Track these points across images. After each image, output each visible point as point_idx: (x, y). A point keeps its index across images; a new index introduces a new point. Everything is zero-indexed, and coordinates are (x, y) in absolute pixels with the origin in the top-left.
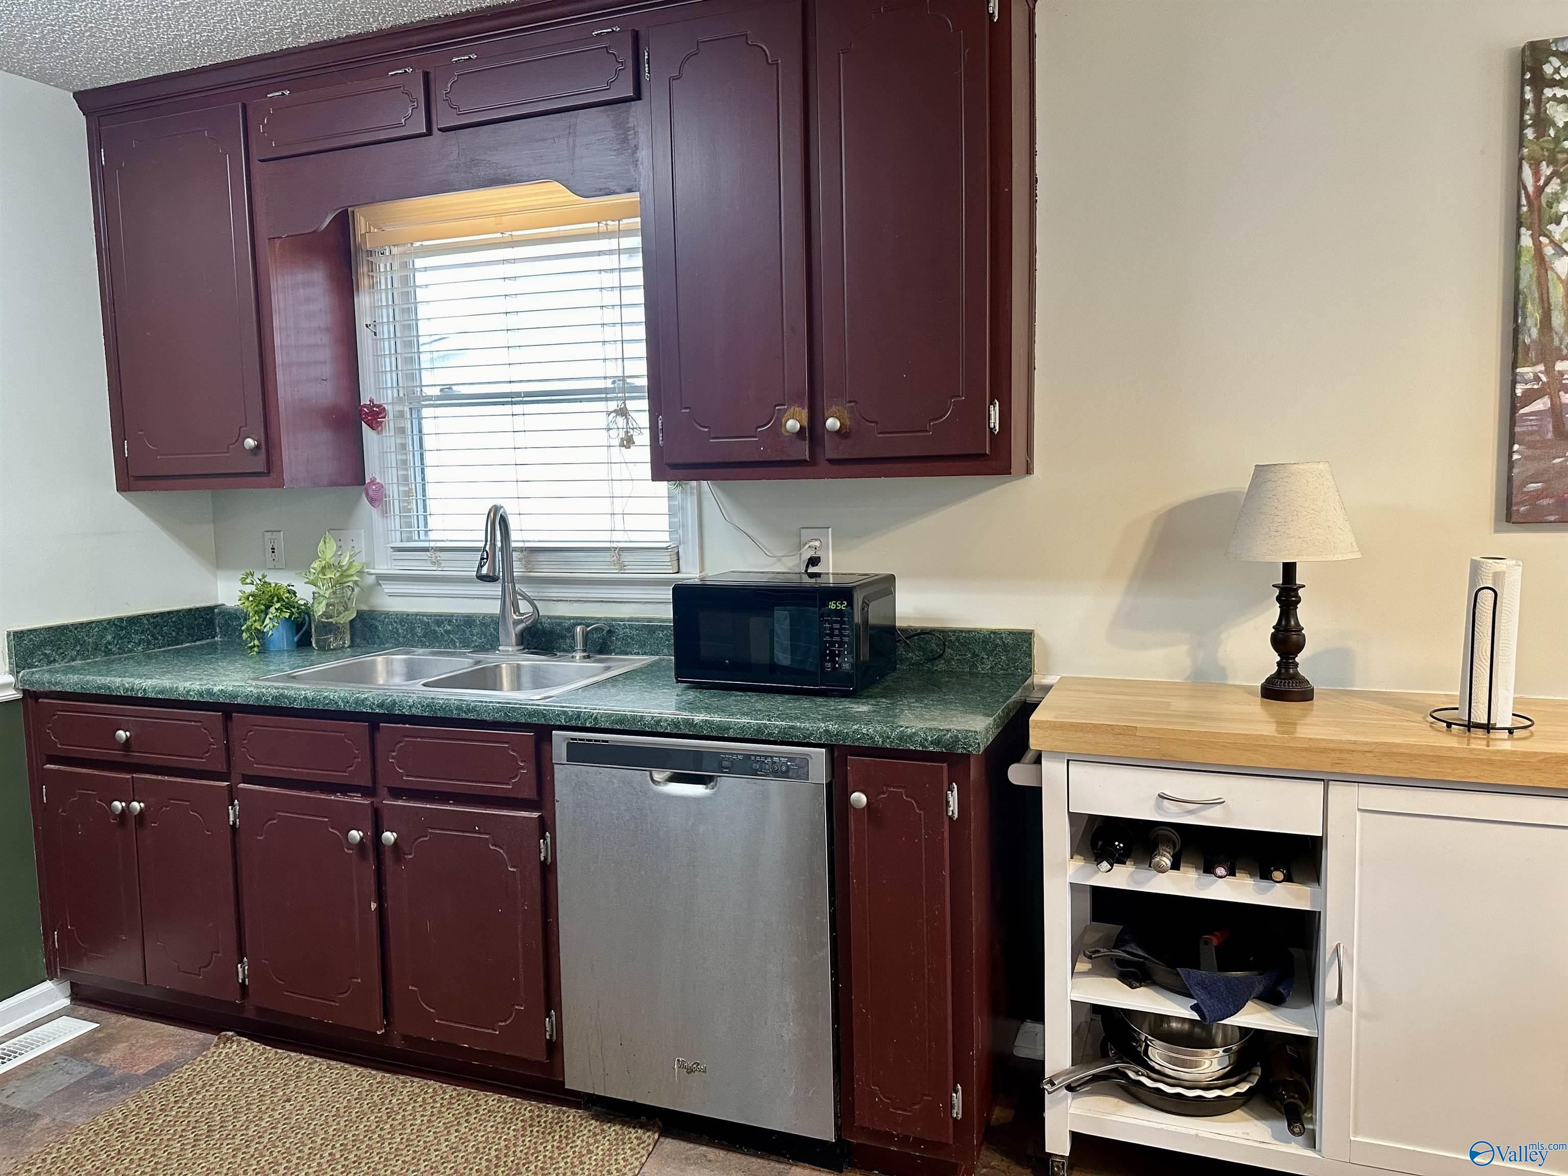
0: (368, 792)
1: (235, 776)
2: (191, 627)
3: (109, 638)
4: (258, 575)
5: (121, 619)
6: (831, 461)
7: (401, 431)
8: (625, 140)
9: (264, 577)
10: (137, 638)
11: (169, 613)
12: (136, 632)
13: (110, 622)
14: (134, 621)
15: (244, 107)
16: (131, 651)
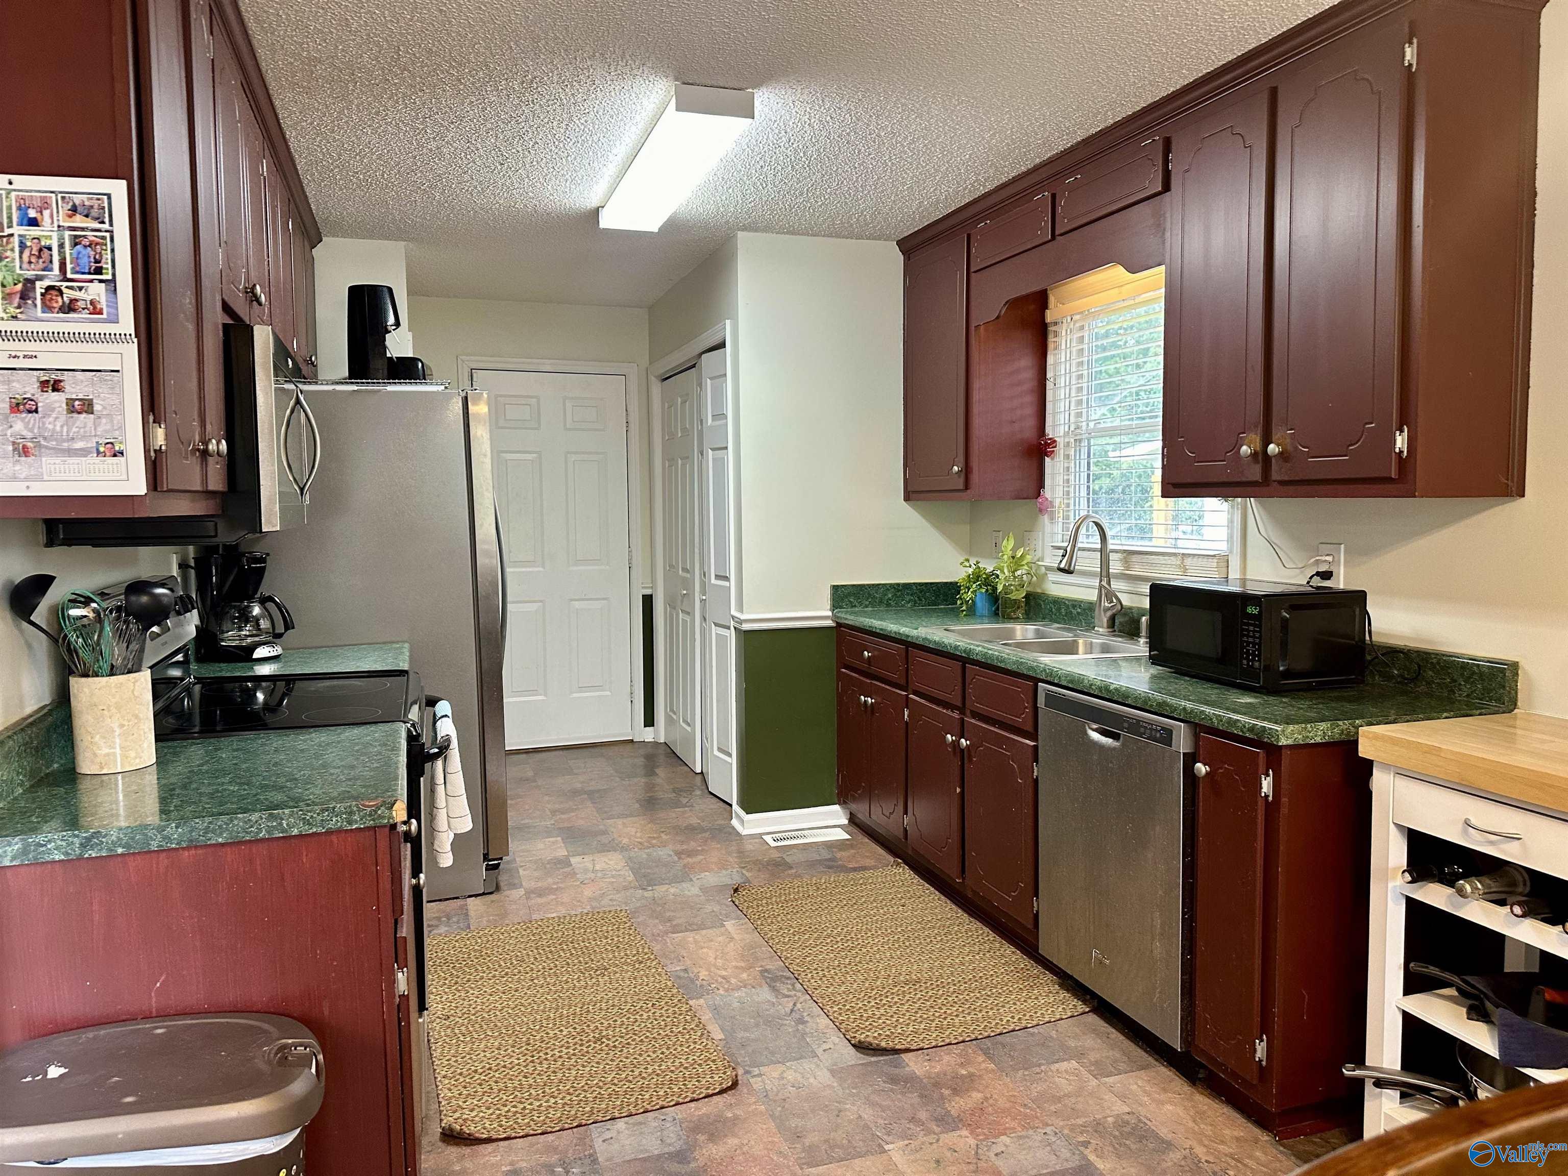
0: (962, 710)
1: (910, 690)
2: (946, 595)
3: (890, 596)
4: (973, 561)
5: (898, 585)
6: (1282, 483)
7: (1067, 457)
8: (1159, 225)
9: (978, 563)
10: (908, 598)
11: (931, 583)
12: (908, 594)
13: (891, 585)
14: (907, 586)
15: (969, 236)
16: (903, 606)
